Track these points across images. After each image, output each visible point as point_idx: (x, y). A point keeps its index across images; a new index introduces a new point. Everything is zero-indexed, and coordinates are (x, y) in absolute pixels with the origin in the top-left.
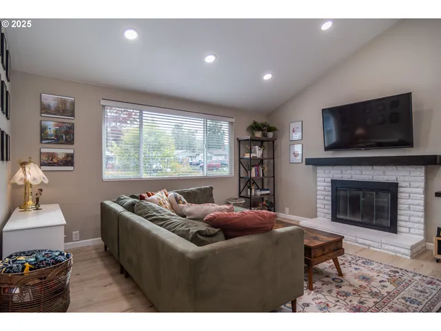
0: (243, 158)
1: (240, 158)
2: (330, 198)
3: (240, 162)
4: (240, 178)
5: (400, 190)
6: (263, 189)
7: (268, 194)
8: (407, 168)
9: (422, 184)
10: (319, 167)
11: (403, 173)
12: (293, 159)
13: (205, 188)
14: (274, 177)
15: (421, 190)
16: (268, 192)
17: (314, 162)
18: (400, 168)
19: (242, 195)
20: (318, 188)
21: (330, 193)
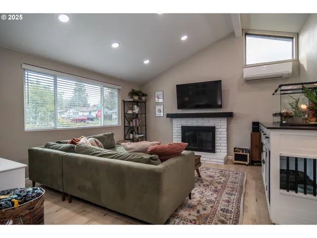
0: (127, 114)
1: (125, 114)
2: (181, 137)
3: (125, 117)
4: (125, 126)
5: (216, 130)
6: (138, 134)
7: (142, 137)
8: (219, 119)
9: (226, 127)
10: (174, 119)
11: (217, 122)
12: (158, 114)
13: (109, 134)
14: (146, 125)
15: (225, 130)
16: (142, 135)
17: (171, 116)
18: (216, 119)
19: (126, 138)
20: (174, 131)
21: (181, 134)
